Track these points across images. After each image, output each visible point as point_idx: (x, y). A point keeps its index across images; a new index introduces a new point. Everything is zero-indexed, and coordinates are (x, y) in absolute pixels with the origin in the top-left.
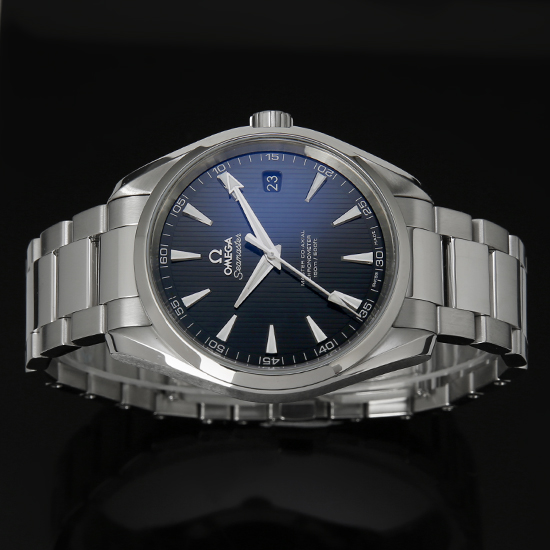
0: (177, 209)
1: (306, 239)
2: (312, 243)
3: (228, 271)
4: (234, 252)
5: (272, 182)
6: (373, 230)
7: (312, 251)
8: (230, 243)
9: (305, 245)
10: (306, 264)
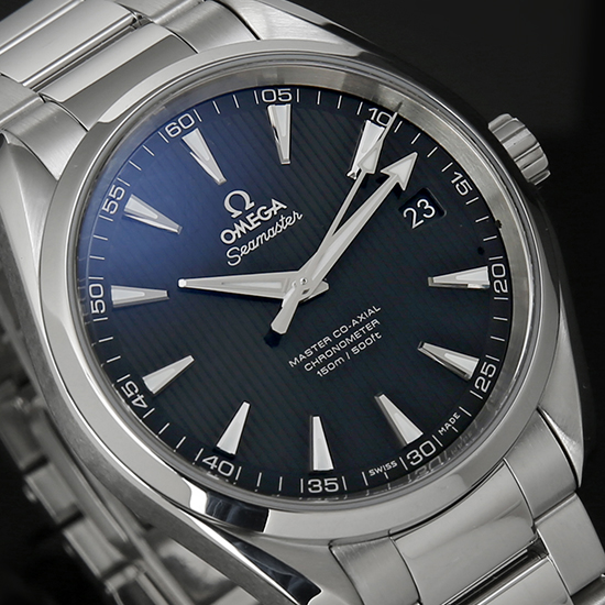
0: (270, 96)
1: (369, 320)
2: (368, 334)
3: (228, 236)
4: (265, 226)
5: (421, 211)
6: (460, 412)
7: (355, 343)
8: (275, 209)
9: (358, 327)
10: (329, 345)
